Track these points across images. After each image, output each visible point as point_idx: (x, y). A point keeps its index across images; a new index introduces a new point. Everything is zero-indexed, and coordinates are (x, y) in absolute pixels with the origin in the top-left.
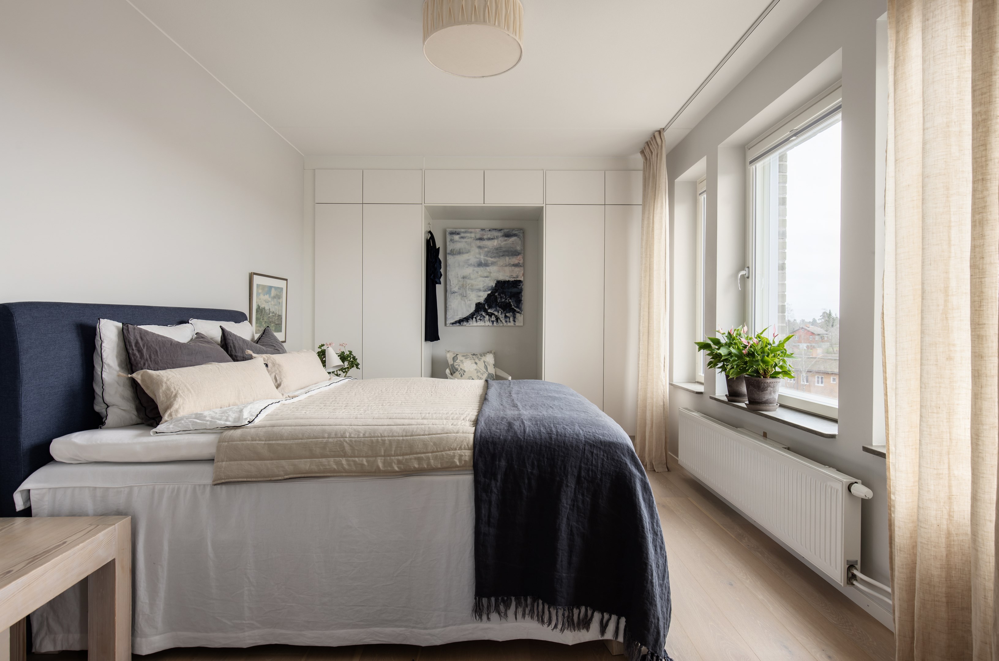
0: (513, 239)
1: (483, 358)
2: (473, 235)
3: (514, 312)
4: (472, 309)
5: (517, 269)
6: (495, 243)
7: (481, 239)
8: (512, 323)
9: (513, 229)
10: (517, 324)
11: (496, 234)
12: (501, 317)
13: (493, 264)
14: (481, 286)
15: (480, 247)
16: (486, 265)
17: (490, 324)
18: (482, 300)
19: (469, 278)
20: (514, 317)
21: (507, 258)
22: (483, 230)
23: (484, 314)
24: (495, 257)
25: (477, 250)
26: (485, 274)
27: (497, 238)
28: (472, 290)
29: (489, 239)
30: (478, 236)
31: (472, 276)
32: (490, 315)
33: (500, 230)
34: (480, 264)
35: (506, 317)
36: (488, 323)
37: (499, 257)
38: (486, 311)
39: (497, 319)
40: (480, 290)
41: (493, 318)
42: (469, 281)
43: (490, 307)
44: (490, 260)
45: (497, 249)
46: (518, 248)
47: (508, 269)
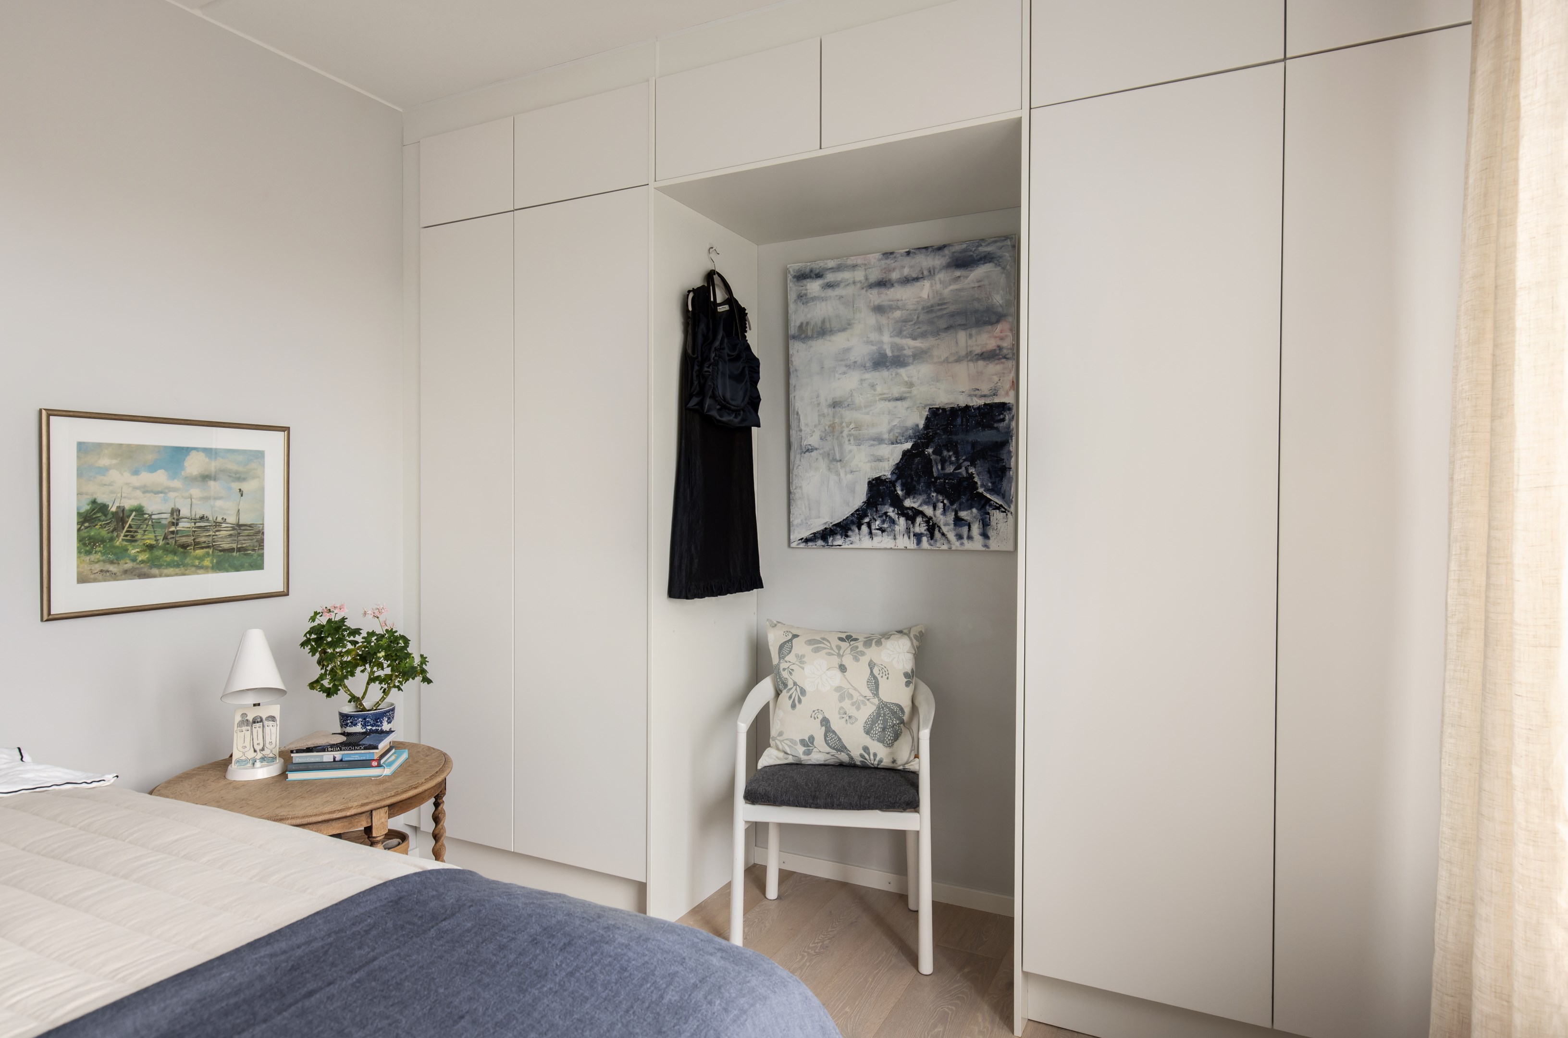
0: (980, 271)
1: (872, 653)
2: (859, 275)
3: (983, 505)
4: (860, 497)
5: (993, 368)
6: (925, 291)
7: (882, 284)
8: (977, 543)
9: (981, 241)
10: (994, 544)
11: (926, 261)
12: (944, 520)
13: (919, 356)
14: (883, 427)
15: (879, 309)
16: (898, 361)
17: (911, 544)
18: (886, 470)
19: (851, 406)
20: (985, 524)
21: (962, 335)
22: (888, 255)
23: (891, 512)
24: (923, 335)
25: (872, 319)
26: (896, 391)
27: (932, 273)
28: (859, 441)
29: (907, 281)
30: (874, 276)
31: (859, 400)
32: (911, 516)
33: (941, 248)
34: (880, 362)
35: (958, 521)
36: (904, 542)
37: (936, 333)
38: (897, 503)
39: (932, 528)
40: (879, 440)
41: (920, 527)
42: (849, 415)
43: (910, 491)
44: (910, 344)
45: (929, 310)
46: (998, 299)
47: (963, 371)
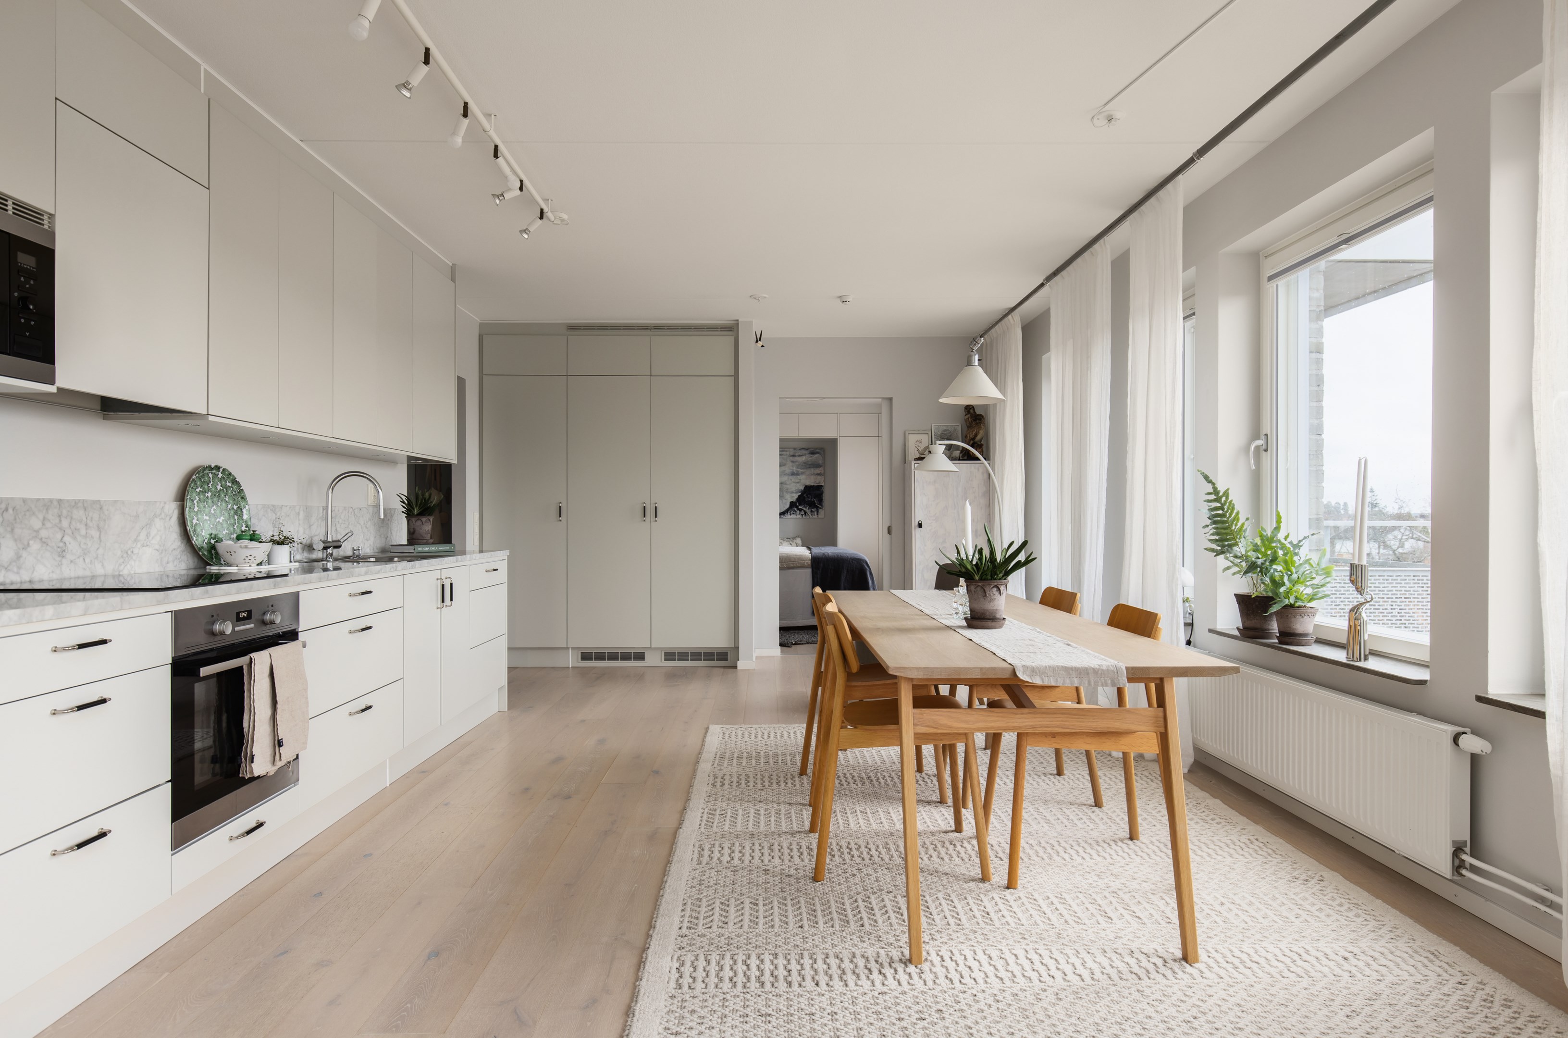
0: (816, 456)
1: (795, 541)
2: (788, 453)
3: (817, 508)
4: (788, 506)
5: (819, 477)
6: (804, 458)
7: (794, 456)
8: (816, 516)
9: (817, 449)
10: (819, 516)
11: (804, 452)
12: (808, 511)
13: (802, 473)
14: (794, 489)
15: (793, 462)
16: (797, 474)
17: (800, 517)
18: (794, 499)
19: (786, 484)
20: (818, 512)
21: (812, 469)
22: (795, 449)
23: (796, 509)
24: (803, 469)
25: (791, 464)
26: (797, 481)
27: (805, 455)
28: (787, 492)
29: (800, 456)
30: (792, 453)
31: (787, 483)
32: (800, 510)
33: (807, 449)
34: (793, 474)
35: (812, 511)
36: (799, 516)
37: (807, 468)
38: (797, 507)
39: (805, 513)
40: (792, 492)
41: (803, 513)
42: (785, 486)
43: (800, 505)
44: (800, 471)
45: (805, 463)
46: (820, 462)
47: (812, 477)
